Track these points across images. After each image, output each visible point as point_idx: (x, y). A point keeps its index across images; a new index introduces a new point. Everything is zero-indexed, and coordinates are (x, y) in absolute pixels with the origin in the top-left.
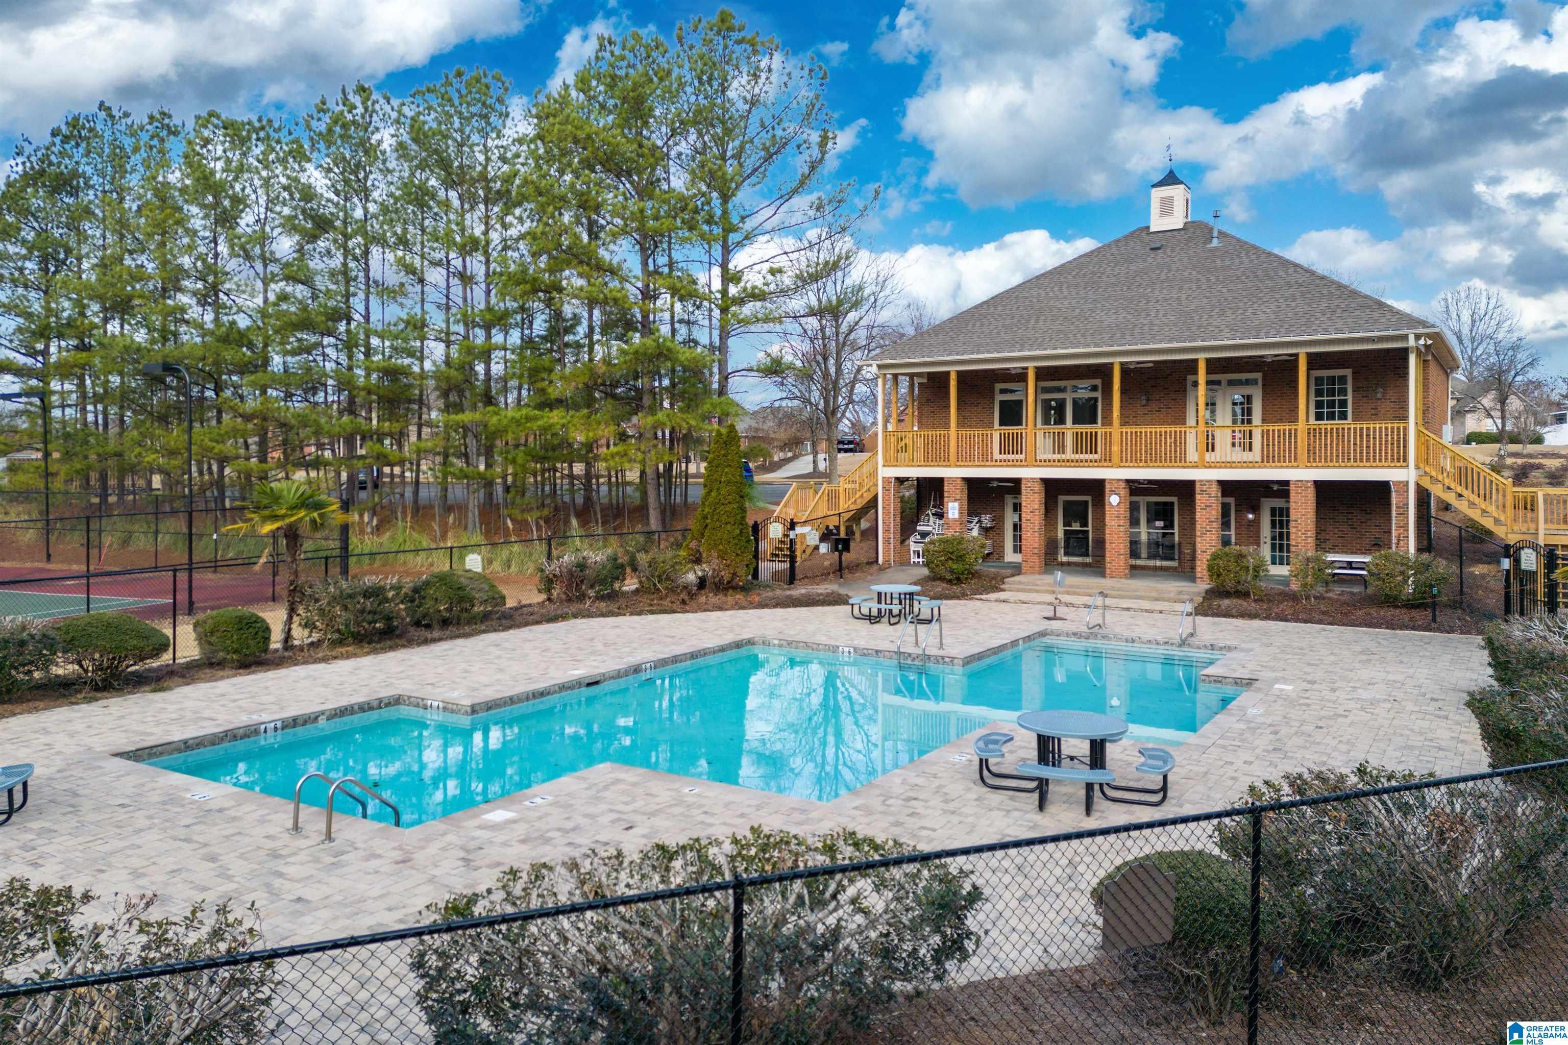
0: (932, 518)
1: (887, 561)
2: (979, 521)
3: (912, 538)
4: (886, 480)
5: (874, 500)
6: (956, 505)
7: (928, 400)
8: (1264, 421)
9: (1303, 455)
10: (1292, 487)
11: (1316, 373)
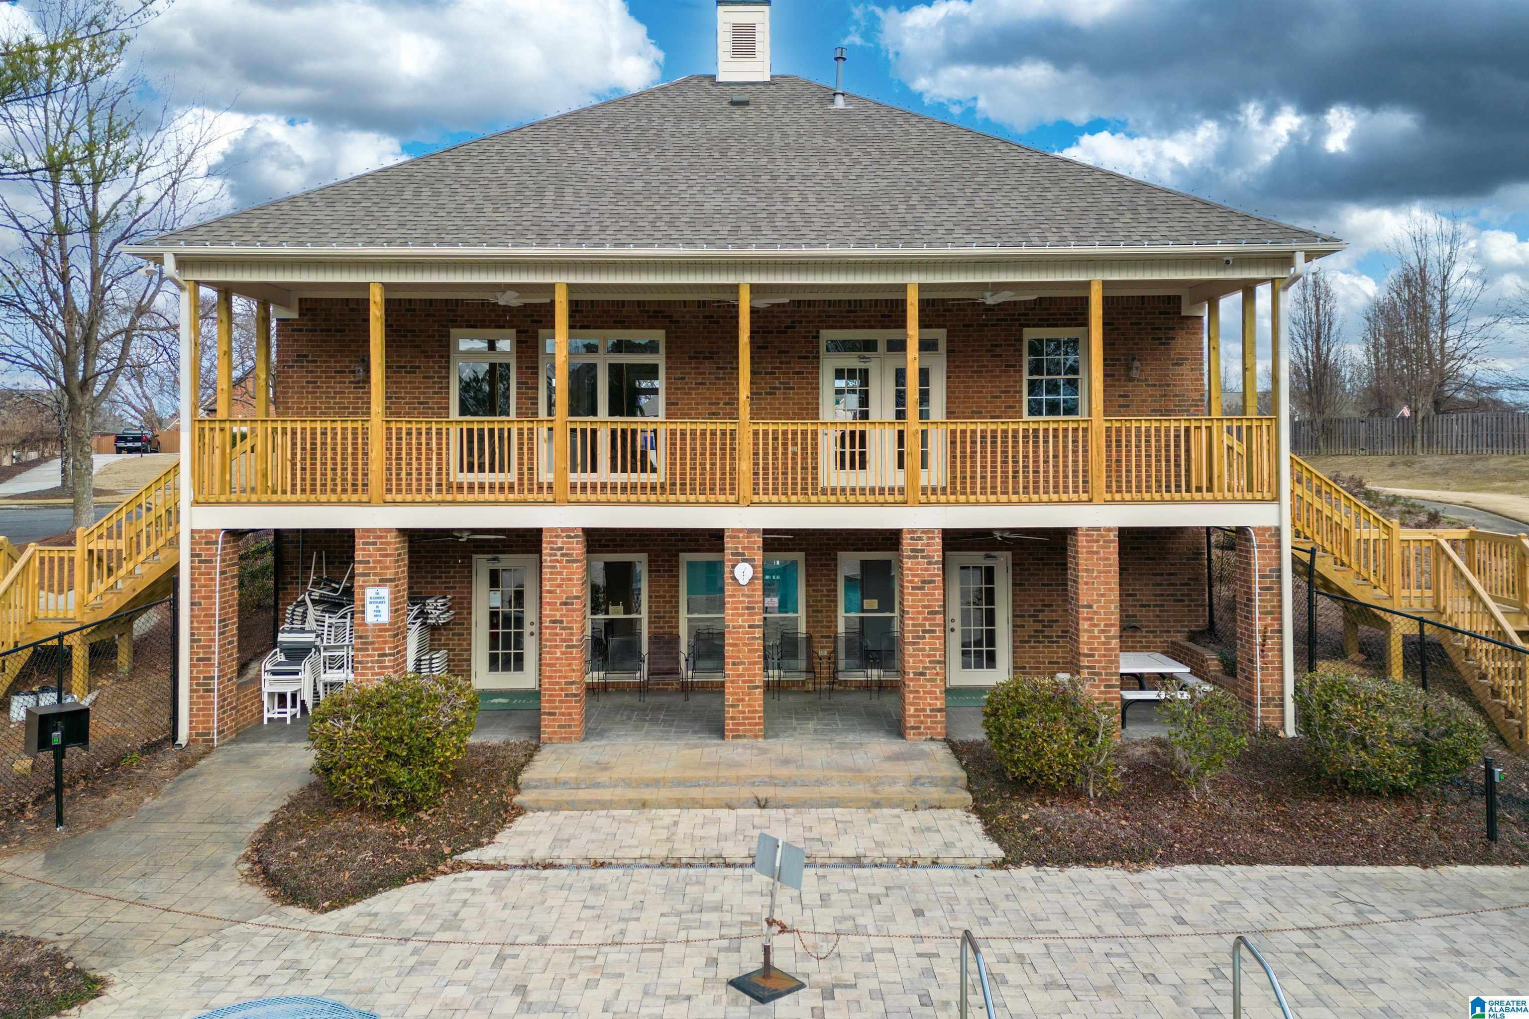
0: (312, 612)
1: (201, 736)
2: (423, 614)
3: (267, 664)
4: (201, 538)
5: (171, 579)
6: (385, 592)
7: (301, 358)
8: (950, 414)
9: (1099, 479)
10: (1082, 541)
11: (1030, 334)
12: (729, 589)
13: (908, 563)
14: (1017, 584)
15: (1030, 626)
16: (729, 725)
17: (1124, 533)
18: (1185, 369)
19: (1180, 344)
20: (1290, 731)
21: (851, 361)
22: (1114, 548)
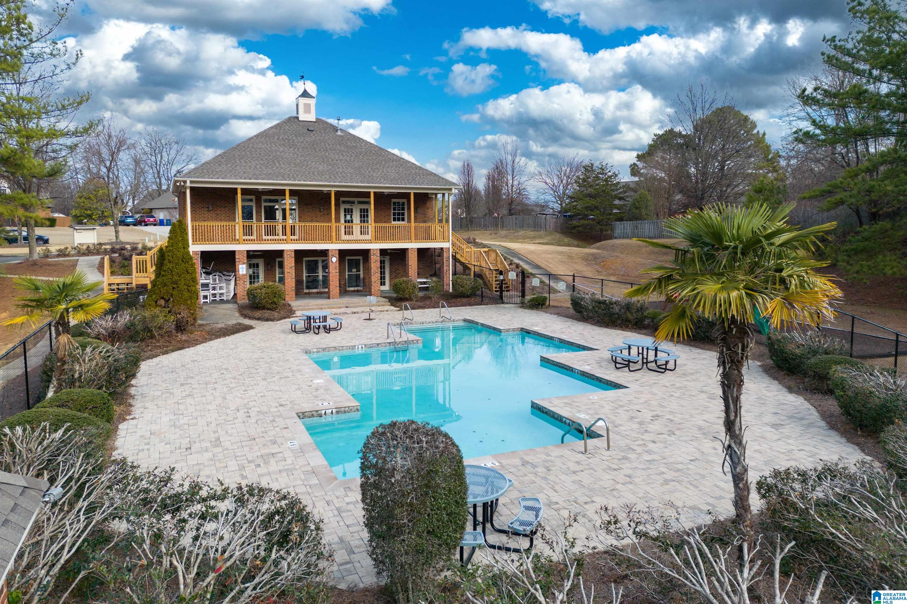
4: (195, 253)
6: (244, 266)
9: (413, 238)
10: (410, 251)
11: (393, 200)
12: (330, 264)
13: (372, 257)
14: (391, 264)
15: (394, 274)
16: (331, 296)
17: (418, 249)
18: (429, 210)
19: (428, 204)
20: (451, 291)
21: (348, 206)
22: (416, 252)
